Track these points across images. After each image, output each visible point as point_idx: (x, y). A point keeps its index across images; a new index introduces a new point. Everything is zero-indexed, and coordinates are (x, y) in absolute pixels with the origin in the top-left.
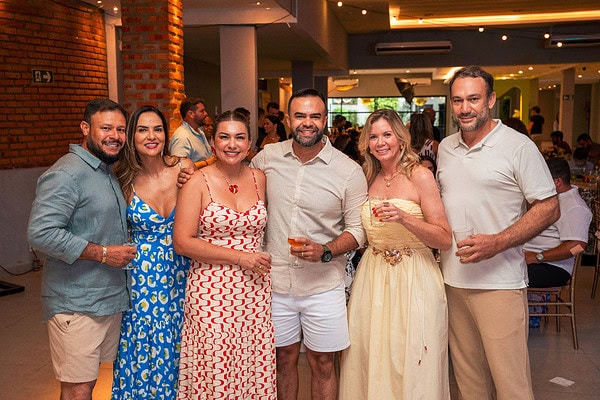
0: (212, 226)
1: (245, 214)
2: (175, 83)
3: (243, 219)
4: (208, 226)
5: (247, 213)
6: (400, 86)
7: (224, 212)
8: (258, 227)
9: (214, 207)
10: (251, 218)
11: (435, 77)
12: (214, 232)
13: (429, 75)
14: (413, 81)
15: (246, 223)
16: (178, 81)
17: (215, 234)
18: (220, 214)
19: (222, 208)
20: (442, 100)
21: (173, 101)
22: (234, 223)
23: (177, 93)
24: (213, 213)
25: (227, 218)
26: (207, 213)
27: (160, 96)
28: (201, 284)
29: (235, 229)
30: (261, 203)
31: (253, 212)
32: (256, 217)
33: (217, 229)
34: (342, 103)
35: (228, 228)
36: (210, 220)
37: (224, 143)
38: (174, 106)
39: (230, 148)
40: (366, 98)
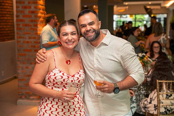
0: (54, 81)
1: (72, 77)
2: (40, 6)
3: (71, 79)
4: (52, 80)
5: (74, 76)
6: (146, 9)
7: (61, 74)
8: (79, 83)
9: (56, 71)
10: (75, 79)
11: (162, 5)
12: (55, 84)
13: (160, 5)
14: (152, 7)
15: (72, 81)
16: (42, 5)
17: (55, 85)
18: (59, 75)
19: (60, 72)
20: (165, 16)
21: (40, 14)
22: (66, 80)
23: (41, 11)
24: (55, 74)
25: (62, 77)
26: (52, 74)
27: (33, 12)
28: (46, 111)
29: (66, 84)
30: (82, 71)
31: (77, 76)
32: (78, 78)
33: (56, 83)
34: (121, 17)
35: (62, 83)
36: (53, 77)
37: (65, 38)
38: (40, 17)
39: (69, 40)
40: (131, 15)
